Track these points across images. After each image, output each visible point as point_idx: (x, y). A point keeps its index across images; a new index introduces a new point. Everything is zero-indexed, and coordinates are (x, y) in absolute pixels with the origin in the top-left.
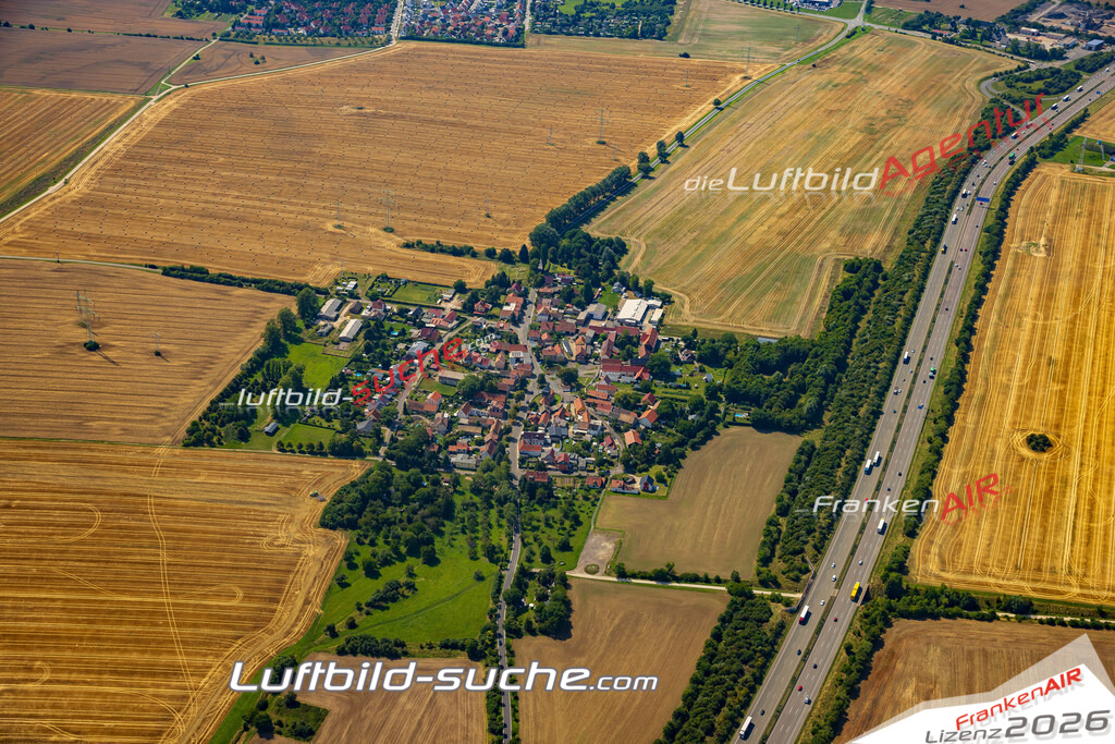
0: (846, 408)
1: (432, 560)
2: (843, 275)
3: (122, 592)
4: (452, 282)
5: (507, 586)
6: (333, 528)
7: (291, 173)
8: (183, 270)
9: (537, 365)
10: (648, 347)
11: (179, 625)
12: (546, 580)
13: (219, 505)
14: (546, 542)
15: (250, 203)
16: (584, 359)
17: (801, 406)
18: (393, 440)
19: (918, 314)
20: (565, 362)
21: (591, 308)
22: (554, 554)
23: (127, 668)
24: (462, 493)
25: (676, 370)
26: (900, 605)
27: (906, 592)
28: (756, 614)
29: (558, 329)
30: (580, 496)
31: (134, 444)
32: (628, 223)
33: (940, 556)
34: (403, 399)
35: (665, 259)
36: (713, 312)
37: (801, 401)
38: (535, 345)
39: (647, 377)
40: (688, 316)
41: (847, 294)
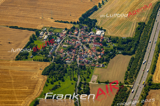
0: (139, 50)
1: (63, 81)
2: (138, 25)
3: (5, 88)
4: (64, 28)
5: (78, 85)
6: (44, 75)
7: (33, 8)
8: (13, 27)
9: (81, 43)
10: (102, 40)
11: (16, 94)
12: (85, 84)
13: (23, 71)
14: (84, 77)
15: (25, 14)
16: (90, 42)
17: (131, 50)
18: (55, 58)
19: (152, 32)
20: (86, 43)
21: (91, 33)
22: (86, 79)
23: (7, 102)
24: (68, 68)
25: (107, 44)
26: (151, 87)
27: (152, 84)
28: (124, 89)
29: (85, 37)
30: (90, 68)
31: (6, 60)
32: (97, 16)
33: (158, 78)
34: (56, 51)
35: (104, 23)
36: (114, 33)
37: (131, 49)
38: (81, 40)
39: (102, 45)
40: (109, 34)
41: (139, 29)
